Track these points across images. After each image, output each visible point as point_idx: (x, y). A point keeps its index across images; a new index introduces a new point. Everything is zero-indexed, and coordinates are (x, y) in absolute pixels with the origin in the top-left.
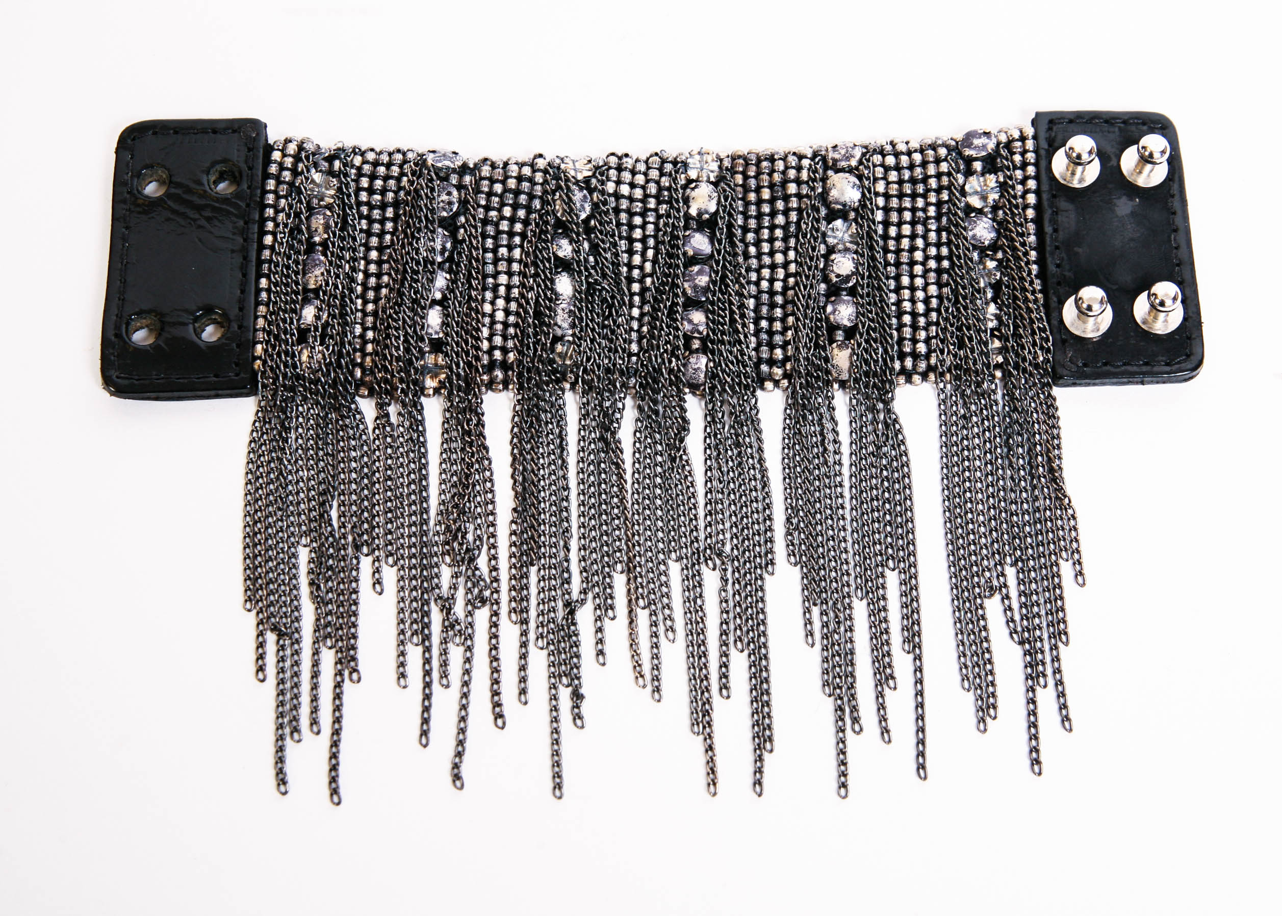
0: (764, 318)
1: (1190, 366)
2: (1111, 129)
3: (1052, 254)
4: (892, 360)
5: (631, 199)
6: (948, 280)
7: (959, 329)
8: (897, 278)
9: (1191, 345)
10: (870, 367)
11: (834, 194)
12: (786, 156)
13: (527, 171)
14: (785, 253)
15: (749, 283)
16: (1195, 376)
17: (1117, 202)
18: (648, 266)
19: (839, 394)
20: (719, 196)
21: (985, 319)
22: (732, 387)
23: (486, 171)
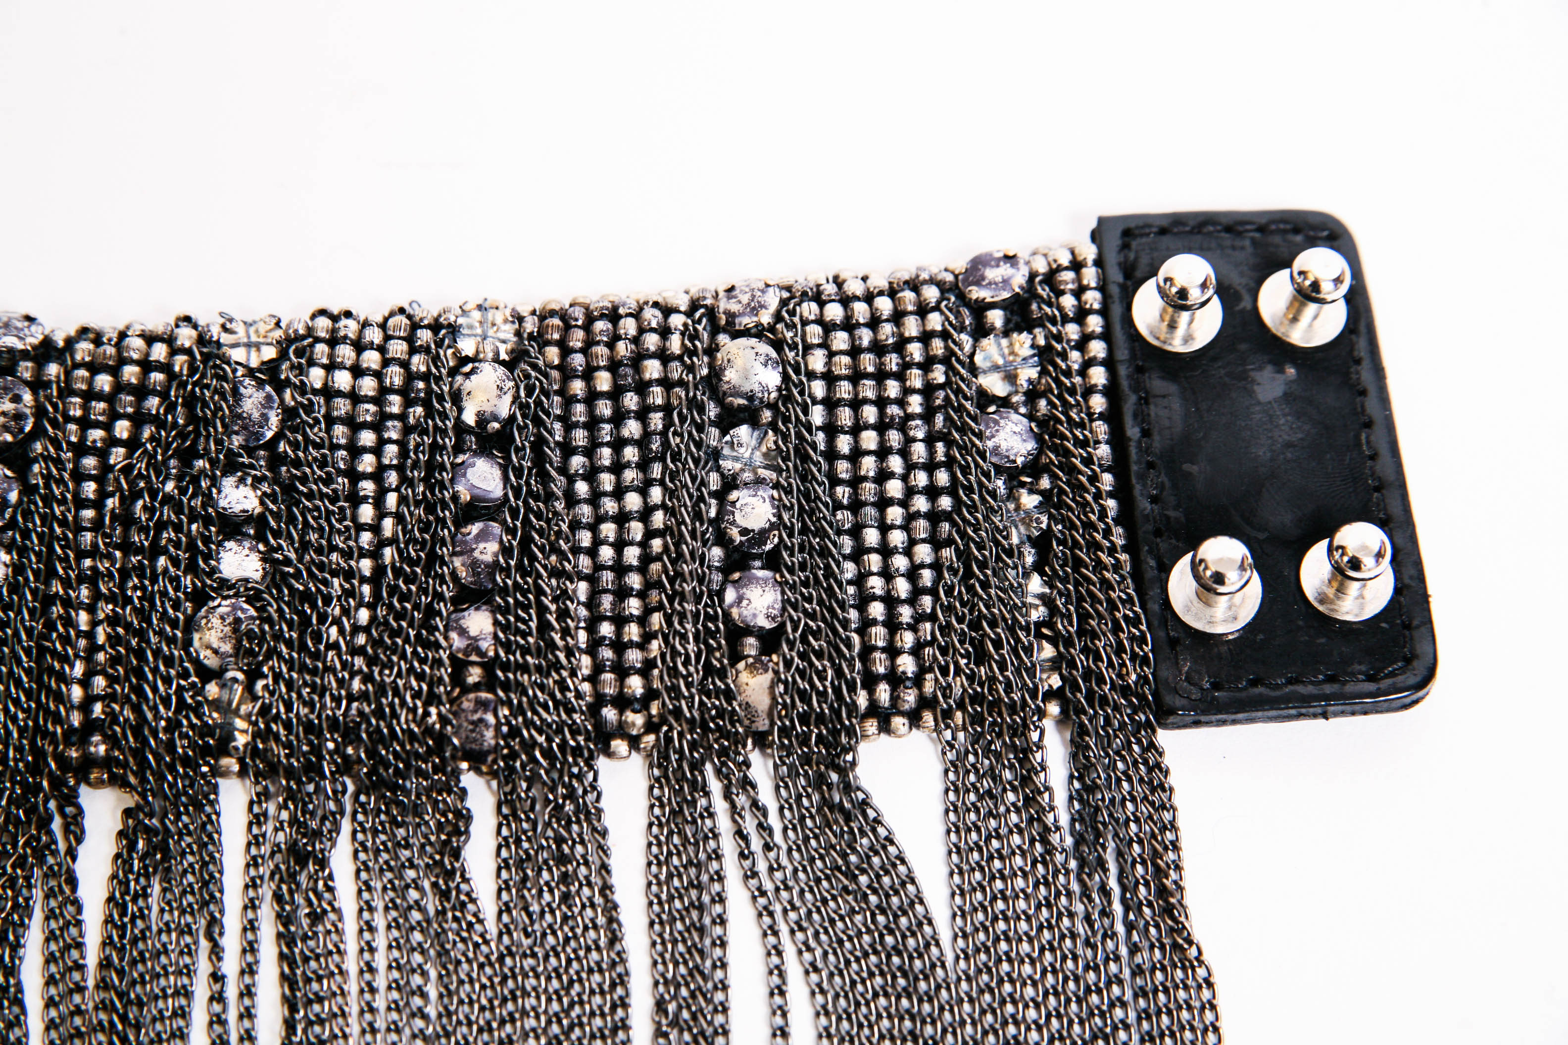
0: (606, 618)
1: (1412, 680)
2: (1238, 243)
3: (1142, 477)
4: (852, 688)
5: (355, 397)
6: (950, 534)
7: (975, 625)
8: (856, 532)
9: (1412, 639)
10: (810, 705)
11: (731, 376)
12: (641, 309)
13: (159, 352)
14: (643, 492)
15: (576, 550)
16: (1422, 698)
17: (1257, 376)
18: (388, 524)
19: (755, 757)
20: (517, 387)
21: (1024, 604)
22: (548, 753)
23: (83, 350)
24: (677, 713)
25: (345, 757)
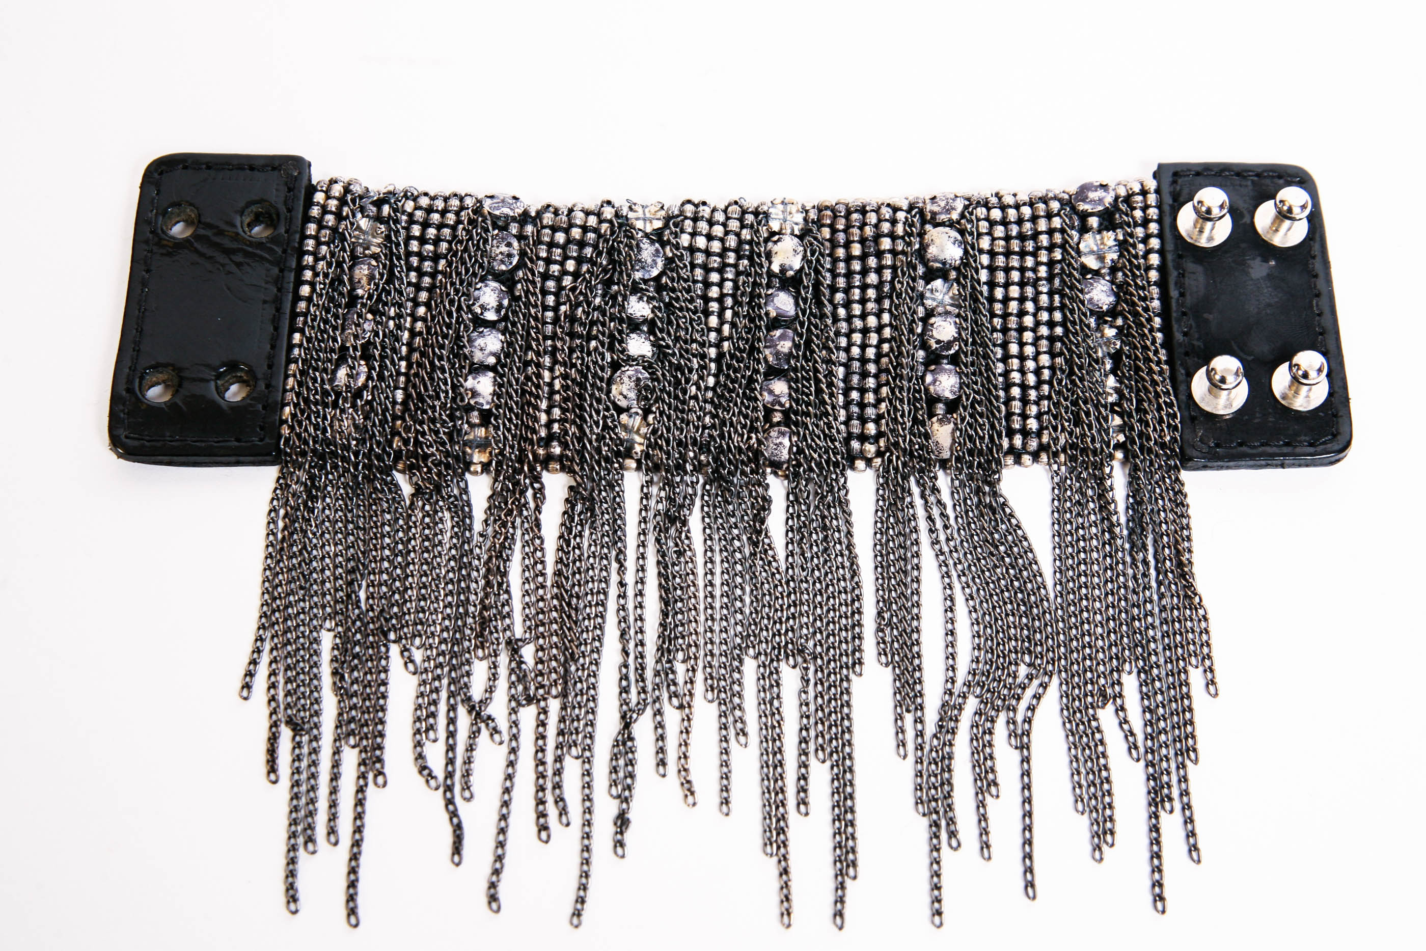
0: (854, 389)
1: (1336, 447)
2: (1244, 183)
4: (1000, 436)
5: (708, 253)
6: (1061, 349)
7: (1075, 403)
8: (1005, 345)
9: (1338, 423)
10: (975, 444)
11: (932, 251)
12: (879, 208)
13: (592, 221)
14: (878, 315)
15: (838, 348)
16: (1342, 459)
17: (1251, 262)
18: (726, 329)
19: (940, 474)
20: (805, 251)
21: (1104, 392)
22: (819, 465)
23: (548, 218)
24: (896, 445)
25: (700, 462)
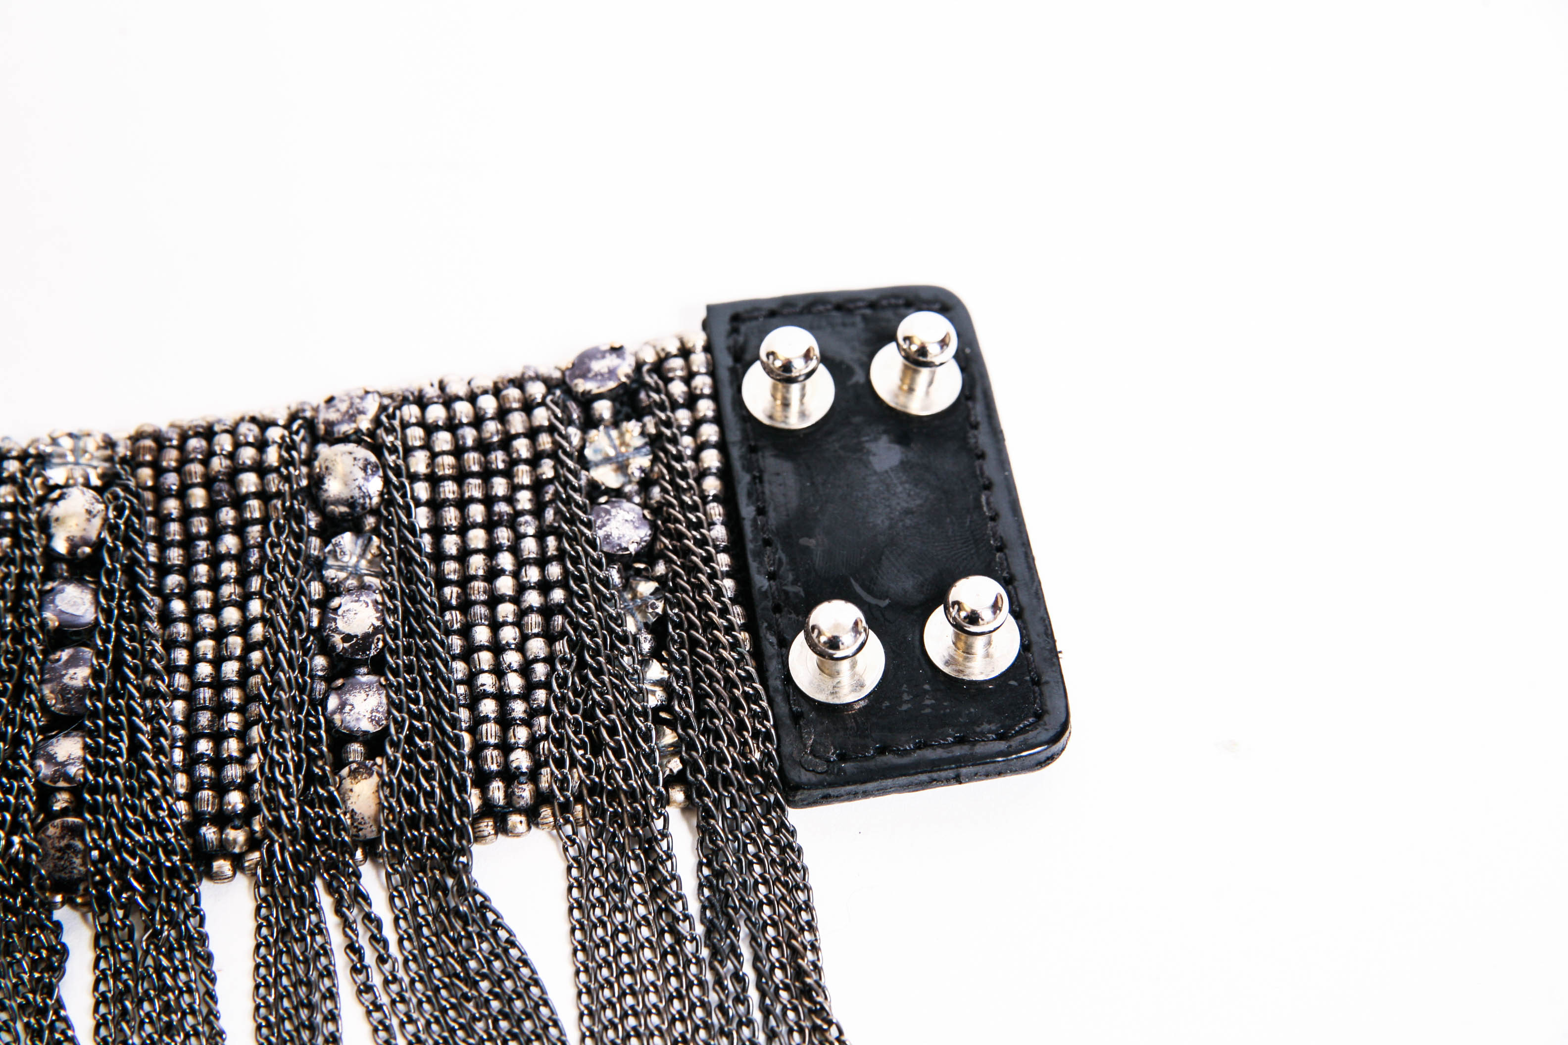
0: (203, 735)
1: (1045, 736)
2: (848, 320)
3: (758, 555)
4: (462, 788)
6: (563, 626)
7: (589, 715)
8: (466, 632)
9: (1041, 694)
10: (418, 807)
11: (334, 488)
12: (237, 425)
14: (242, 606)
15: (172, 669)
16: (1057, 754)
17: (872, 447)
19: (367, 870)
20: (107, 508)
21: (641, 690)
22: (142, 877)
24: (277, 824)
